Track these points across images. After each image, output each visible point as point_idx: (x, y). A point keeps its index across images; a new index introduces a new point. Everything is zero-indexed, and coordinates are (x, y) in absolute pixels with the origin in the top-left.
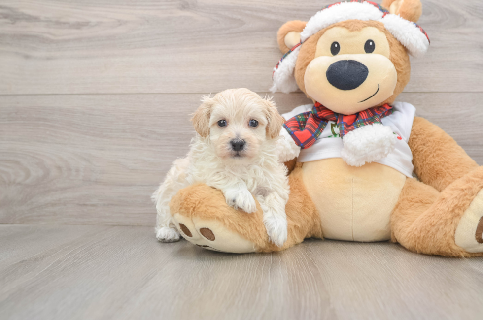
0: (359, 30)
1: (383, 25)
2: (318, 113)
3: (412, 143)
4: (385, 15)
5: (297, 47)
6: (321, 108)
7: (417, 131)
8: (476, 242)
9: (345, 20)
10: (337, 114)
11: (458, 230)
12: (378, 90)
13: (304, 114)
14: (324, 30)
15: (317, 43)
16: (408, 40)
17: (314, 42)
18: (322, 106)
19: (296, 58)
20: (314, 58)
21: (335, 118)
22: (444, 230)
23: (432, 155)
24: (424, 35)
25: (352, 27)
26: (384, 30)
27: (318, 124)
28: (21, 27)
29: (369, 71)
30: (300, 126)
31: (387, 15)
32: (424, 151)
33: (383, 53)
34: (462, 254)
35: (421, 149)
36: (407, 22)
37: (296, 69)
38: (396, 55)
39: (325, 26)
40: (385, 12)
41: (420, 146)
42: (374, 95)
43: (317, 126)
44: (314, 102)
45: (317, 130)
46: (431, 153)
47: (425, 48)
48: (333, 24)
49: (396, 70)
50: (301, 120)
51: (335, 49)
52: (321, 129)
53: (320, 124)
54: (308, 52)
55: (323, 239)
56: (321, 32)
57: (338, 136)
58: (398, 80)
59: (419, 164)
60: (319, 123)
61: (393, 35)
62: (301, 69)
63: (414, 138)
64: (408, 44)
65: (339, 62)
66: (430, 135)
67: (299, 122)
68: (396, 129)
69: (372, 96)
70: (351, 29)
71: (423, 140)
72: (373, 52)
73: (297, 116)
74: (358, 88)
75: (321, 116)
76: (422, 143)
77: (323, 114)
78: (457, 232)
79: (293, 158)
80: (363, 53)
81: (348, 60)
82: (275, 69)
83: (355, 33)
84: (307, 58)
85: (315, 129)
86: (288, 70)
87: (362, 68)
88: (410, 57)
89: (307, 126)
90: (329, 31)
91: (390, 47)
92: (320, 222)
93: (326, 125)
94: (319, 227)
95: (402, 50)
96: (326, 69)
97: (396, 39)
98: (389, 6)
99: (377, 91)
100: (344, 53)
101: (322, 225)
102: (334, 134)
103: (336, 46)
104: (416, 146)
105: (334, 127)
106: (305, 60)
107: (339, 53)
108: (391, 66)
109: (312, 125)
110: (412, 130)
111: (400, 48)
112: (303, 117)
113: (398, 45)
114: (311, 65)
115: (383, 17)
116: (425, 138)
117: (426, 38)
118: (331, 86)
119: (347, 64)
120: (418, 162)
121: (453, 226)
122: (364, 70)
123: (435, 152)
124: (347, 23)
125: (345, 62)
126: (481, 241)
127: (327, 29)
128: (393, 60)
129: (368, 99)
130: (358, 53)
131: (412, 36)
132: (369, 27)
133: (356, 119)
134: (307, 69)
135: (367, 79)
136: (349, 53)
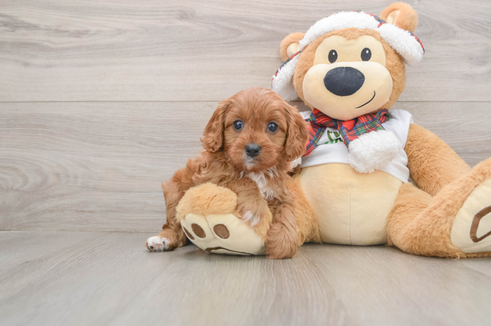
0: (355, 38)
1: (379, 34)
2: (317, 120)
3: (408, 149)
4: (381, 24)
5: (296, 55)
6: (319, 115)
7: (413, 136)
8: (471, 242)
9: (342, 28)
11: (454, 229)
12: (374, 96)
14: (322, 38)
15: (315, 52)
16: (403, 47)
17: (312, 50)
18: (320, 112)
19: (294, 66)
20: (312, 66)
22: (440, 228)
23: (427, 161)
24: (418, 44)
25: (349, 35)
26: (380, 39)
27: (316, 132)
29: (365, 78)
31: (383, 24)
32: (419, 157)
33: (379, 61)
34: (457, 254)
35: (416, 155)
36: (402, 30)
37: (295, 77)
38: (392, 62)
39: (322, 34)
40: (381, 22)
41: (416, 152)
42: (370, 101)
43: (314, 133)
44: (313, 110)
45: (315, 137)
46: (426, 159)
47: (419, 56)
48: (331, 32)
49: (392, 78)
51: (333, 57)
52: (319, 136)
53: (318, 131)
54: (306, 60)
55: (321, 243)
56: (319, 40)
57: (334, 141)
58: (393, 88)
59: (414, 169)
60: (316, 130)
61: (389, 44)
62: (300, 77)
63: (409, 145)
64: (403, 52)
65: (336, 69)
66: (424, 141)
69: (368, 102)
70: (348, 37)
71: (417, 146)
72: (370, 60)
74: (355, 94)
75: (319, 123)
76: (418, 149)
77: (321, 121)
78: (452, 230)
80: (359, 61)
81: (345, 67)
82: (274, 76)
83: (352, 41)
84: (306, 66)
85: (313, 136)
86: (287, 77)
87: (359, 74)
88: (406, 66)
90: (327, 40)
91: (386, 56)
92: (319, 226)
93: (323, 132)
94: (317, 231)
95: (398, 59)
96: (324, 76)
97: (391, 47)
98: (386, 17)
99: (373, 97)
100: (341, 61)
101: (320, 229)
102: (331, 140)
103: (334, 54)
104: (411, 152)
106: (303, 68)
107: (337, 61)
108: (387, 73)
109: (310, 133)
111: (396, 56)
113: (393, 54)
114: (309, 72)
115: (379, 26)
116: (420, 144)
117: (421, 46)
118: (329, 91)
119: (344, 70)
120: (414, 168)
121: (448, 225)
122: (361, 76)
123: (430, 158)
124: (345, 31)
125: (341, 68)
126: (476, 240)
127: (325, 37)
128: (388, 67)
129: (364, 105)
130: (355, 61)
131: (407, 43)
132: (365, 36)
133: (355, 124)
134: (306, 76)
135: (363, 86)
136: (346, 61)
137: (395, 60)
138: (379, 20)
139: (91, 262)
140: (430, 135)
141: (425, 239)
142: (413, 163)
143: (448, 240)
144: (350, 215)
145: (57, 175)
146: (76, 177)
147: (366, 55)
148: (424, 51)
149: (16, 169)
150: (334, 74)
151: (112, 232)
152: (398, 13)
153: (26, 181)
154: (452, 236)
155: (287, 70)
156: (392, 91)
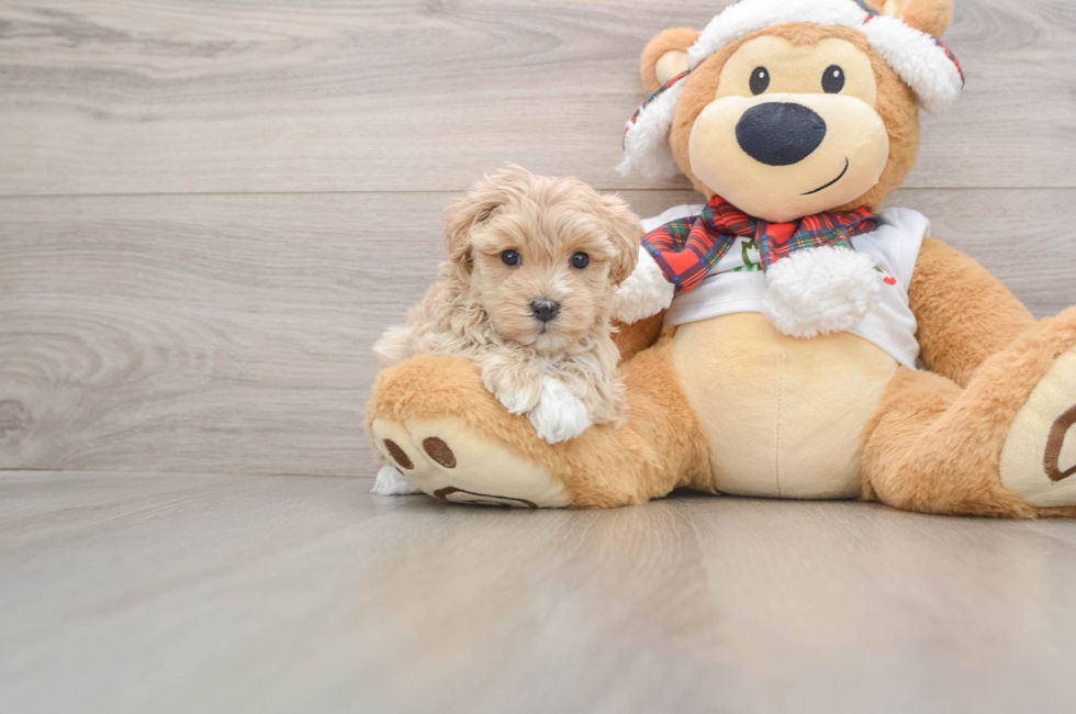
0: (813, 43)
1: (864, 36)
2: (716, 218)
3: (916, 293)
4: (870, 17)
5: (678, 79)
6: (721, 209)
7: (927, 265)
8: (1046, 479)
9: (785, 22)
10: (754, 220)
11: (1007, 452)
12: (845, 169)
13: (684, 221)
14: (737, 42)
15: (720, 71)
16: (917, 71)
17: (715, 67)
19: (675, 101)
20: (713, 100)
21: (749, 229)
22: (975, 452)
23: (957, 317)
24: (951, 64)
25: (799, 35)
27: (713, 241)
29: (828, 127)
30: (675, 243)
31: (875, 17)
32: (940, 310)
33: (861, 95)
35: (934, 305)
36: (917, 34)
37: (675, 125)
38: (890, 102)
39: (740, 34)
40: (872, 13)
41: (933, 299)
42: (836, 180)
43: (710, 244)
44: (709, 198)
45: (712, 252)
46: (956, 313)
47: (952, 91)
48: (759, 29)
49: (889, 135)
50: (677, 232)
51: (759, 81)
52: (719, 252)
53: (718, 241)
54: (701, 88)
56: (731, 47)
57: (755, 267)
58: (890, 157)
60: (715, 238)
61: (885, 60)
62: (685, 124)
63: (919, 282)
64: (916, 80)
65: (765, 106)
66: (954, 275)
67: (673, 235)
68: (881, 258)
69: (832, 182)
70: (795, 41)
71: (937, 285)
72: (841, 92)
73: (669, 224)
74: (801, 162)
75: (721, 225)
76: (938, 292)
77: (726, 221)
78: (1005, 455)
79: (657, 311)
80: (817, 92)
81: (784, 102)
82: (630, 123)
83: (804, 50)
84: (699, 101)
85: (707, 248)
86: (658, 126)
87: (814, 120)
88: (922, 112)
89: (690, 241)
90: (749, 45)
91: (878, 84)
92: (709, 449)
93: (730, 244)
94: (706, 462)
95: (903, 93)
96: (737, 120)
97: (891, 68)
99: (844, 172)
100: (777, 91)
101: (713, 458)
102: (749, 264)
103: (762, 75)
104: (923, 299)
105: (748, 250)
106: (693, 105)
107: (767, 90)
108: (878, 123)
109: (700, 241)
110: (917, 266)
111: (900, 88)
112: (683, 226)
113: (894, 82)
114: (704, 114)
115: (866, 21)
116: (943, 282)
117: (955, 69)
118: (744, 154)
119: (781, 109)
121: (994, 444)
122: (818, 124)
123: (964, 311)
124: (787, 27)
125: (776, 105)
126: (1056, 475)
127: (745, 40)
128: (881, 111)
129: (822, 188)
130: (807, 92)
131: (927, 63)
132: (834, 40)
133: (795, 232)
134: (698, 122)
135: (821, 145)
136: (787, 91)
137: (896, 97)
138: (867, 10)
141: (943, 478)
143: (993, 478)
144: (778, 424)
148: (963, 79)
150: (758, 116)
154: (1003, 469)
155: (659, 111)
156: (887, 163)
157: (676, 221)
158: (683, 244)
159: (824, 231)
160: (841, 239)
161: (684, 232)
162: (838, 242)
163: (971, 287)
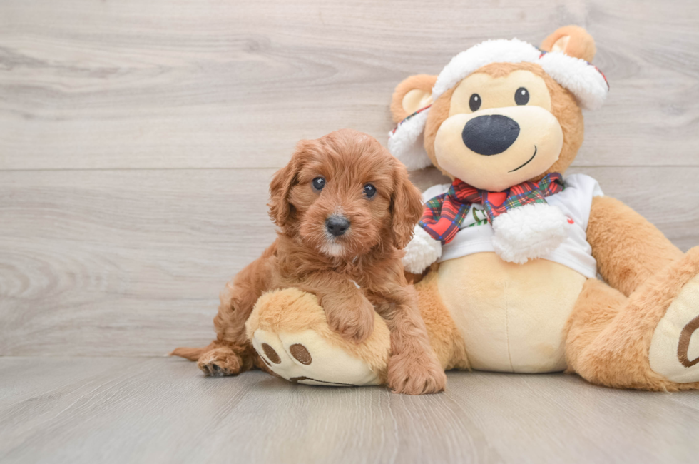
0: (505, 74)
1: (540, 67)
2: (457, 193)
3: (592, 230)
4: (543, 53)
5: (426, 109)
6: (460, 186)
7: (598, 211)
8: (680, 366)
9: (487, 63)
11: (654, 350)
12: (535, 153)
13: (438, 198)
15: (450, 99)
16: (579, 84)
17: (447, 97)
20: (447, 117)
22: (633, 348)
23: (621, 244)
24: (600, 76)
25: (496, 71)
26: (541, 74)
27: (457, 209)
28: (20, 75)
29: (520, 127)
30: (434, 214)
31: (546, 54)
32: (610, 240)
33: (541, 104)
34: (663, 385)
35: (605, 237)
36: (575, 59)
37: (425, 136)
40: (544, 51)
41: (604, 233)
42: (530, 161)
43: (456, 211)
45: (458, 216)
46: (619, 242)
47: (602, 93)
49: (563, 128)
50: (434, 206)
51: (475, 103)
52: (463, 214)
53: (460, 209)
54: (439, 111)
57: (483, 222)
58: (565, 142)
59: (603, 257)
60: (458, 208)
61: (555, 80)
62: (432, 135)
63: (594, 222)
65: (479, 118)
66: (616, 217)
67: (432, 209)
68: (567, 211)
69: (527, 162)
70: (494, 74)
71: (606, 224)
72: (528, 104)
73: (428, 202)
74: (506, 151)
75: (461, 198)
76: (606, 229)
77: (464, 194)
78: (651, 351)
79: (435, 259)
80: (513, 105)
81: (491, 114)
82: (391, 134)
83: (501, 79)
84: (439, 119)
85: (455, 215)
87: (510, 123)
88: (585, 113)
89: (443, 212)
91: (551, 96)
92: (464, 345)
93: (468, 209)
94: (463, 353)
96: (462, 129)
97: (560, 85)
99: (534, 155)
100: (487, 108)
101: (467, 350)
102: (478, 221)
103: (476, 99)
104: (597, 234)
105: (477, 212)
106: (435, 123)
107: (480, 108)
109: (449, 211)
110: (591, 211)
111: (568, 97)
112: (437, 201)
113: (564, 94)
114: (442, 128)
115: (540, 57)
116: (610, 222)
117: (603, 79)
118: (469, 150)
119: (489, 119)
120: (602, 256)
122: (514, 126)
123: (624, 240)
124: (489, 67)
125: (485, 117)
126: (688, 364)
129: (522, 166)
130: (506, 106)
131: (585, 77)
132: (519, 72)
133: (507, 197)
134: (439, 133)
135: (517, 139)
136: (493, 107)
137: (566, 101)
138: (540, 50)
139: (124, 399)
140: (624, 209)
141: (613, 364)
142: (601, 249)
143: (645, 365)
145: (72, 275)
146: (98, 278)
147: (522, 97)
148: (608, 85)
149: (11, 267)
150: (475, 125)
151: (150, 358)
152: (567, 39)
153: (26, 284)
154: (651, 359)
156: (564, 146)
157: (432, 199)
158: (439, 214)
159: (526, 194)
160: (538, 198)
161: (438, 205)
162: (536, 201)
163: (629, 225)
